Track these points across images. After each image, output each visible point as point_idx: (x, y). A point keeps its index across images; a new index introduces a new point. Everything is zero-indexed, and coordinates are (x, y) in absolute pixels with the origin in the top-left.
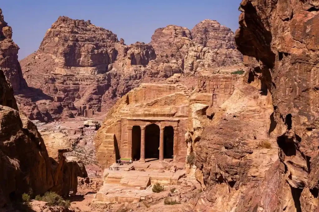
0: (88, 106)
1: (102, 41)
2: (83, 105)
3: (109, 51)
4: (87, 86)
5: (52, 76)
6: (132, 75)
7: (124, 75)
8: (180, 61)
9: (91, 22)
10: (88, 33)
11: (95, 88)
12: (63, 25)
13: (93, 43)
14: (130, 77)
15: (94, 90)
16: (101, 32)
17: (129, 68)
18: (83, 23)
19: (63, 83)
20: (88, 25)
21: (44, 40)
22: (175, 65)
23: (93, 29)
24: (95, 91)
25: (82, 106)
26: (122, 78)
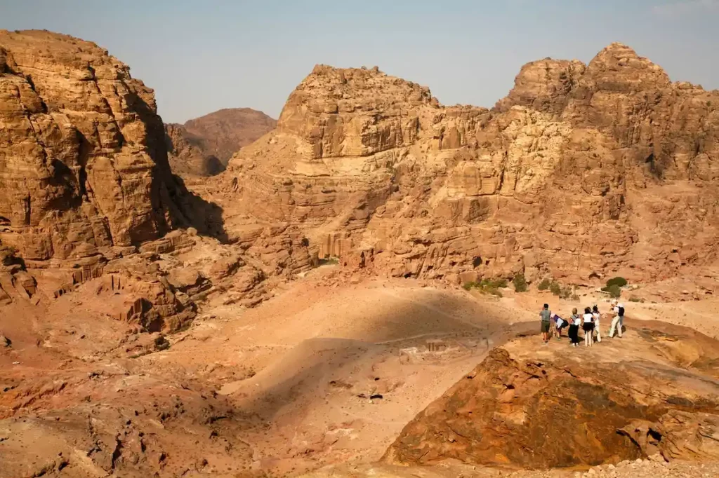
0: (344, 233)
1: (392, 106)
2: (337, 230)
3: (403, 125)
4: (350, 195)
5: (288, 178)
6: (439, 167)
7: (425, 170)
8: (498, 156)
9: (379, 70)
10: (366, 93)
11: (363, 199)
12: (316, 83)
13: (369, 113)
14: (436, 172)
15: (361, 201)
16: (393, 88)
17: (436, 155)
18: (362, 74)
19: (305, 191)
20: (371, 77)
21: (284, 110)
22: (487, 165)
23: (378, 85)
24: (363, 203)
25: (333, 233)
26: (422, 173)
